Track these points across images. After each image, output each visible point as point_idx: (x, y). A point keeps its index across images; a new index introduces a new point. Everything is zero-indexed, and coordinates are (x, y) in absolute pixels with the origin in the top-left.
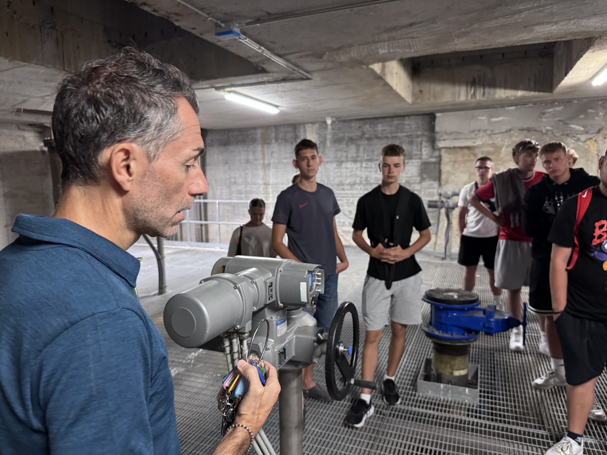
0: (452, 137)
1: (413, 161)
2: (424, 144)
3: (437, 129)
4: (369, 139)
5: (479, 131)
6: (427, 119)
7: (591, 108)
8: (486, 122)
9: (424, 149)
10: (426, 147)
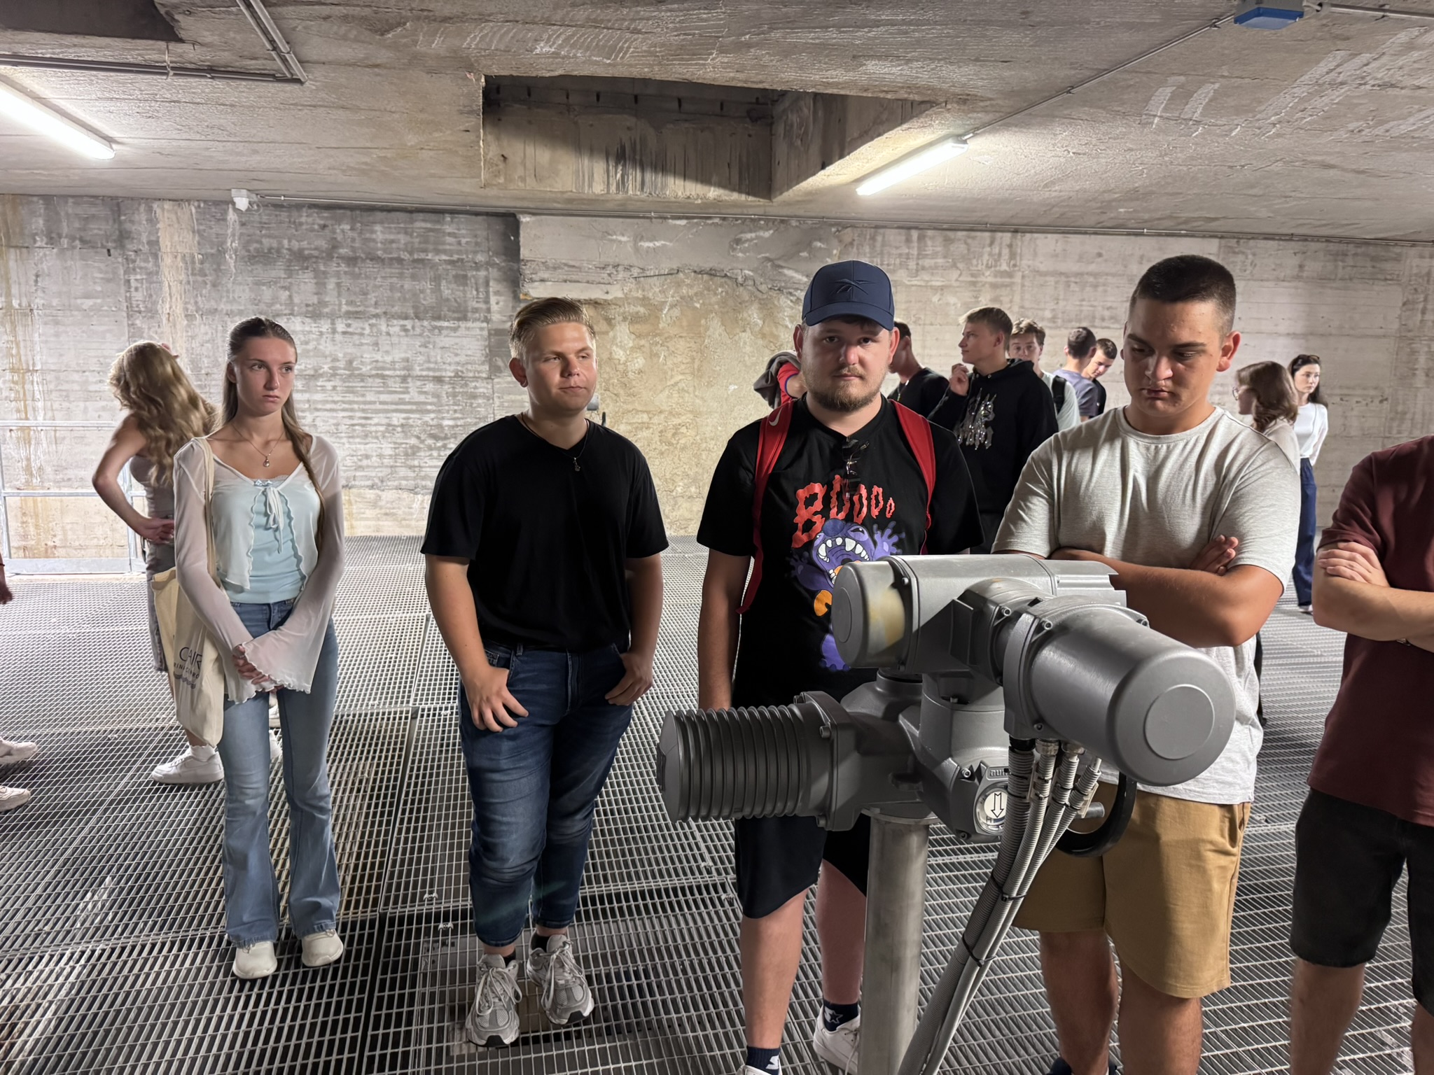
0: (560, 274)
1: (470, 324)
2: (494, 286)
3: (524, 253)
4: (352, 261)
5: (616, 266)
6: (498, 226)
7: (820, 240)
8: (629, 248)
9: (493, 299)
10: (497, 293)
